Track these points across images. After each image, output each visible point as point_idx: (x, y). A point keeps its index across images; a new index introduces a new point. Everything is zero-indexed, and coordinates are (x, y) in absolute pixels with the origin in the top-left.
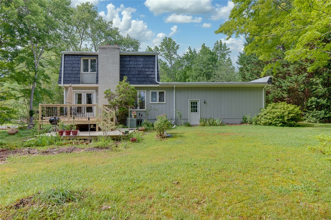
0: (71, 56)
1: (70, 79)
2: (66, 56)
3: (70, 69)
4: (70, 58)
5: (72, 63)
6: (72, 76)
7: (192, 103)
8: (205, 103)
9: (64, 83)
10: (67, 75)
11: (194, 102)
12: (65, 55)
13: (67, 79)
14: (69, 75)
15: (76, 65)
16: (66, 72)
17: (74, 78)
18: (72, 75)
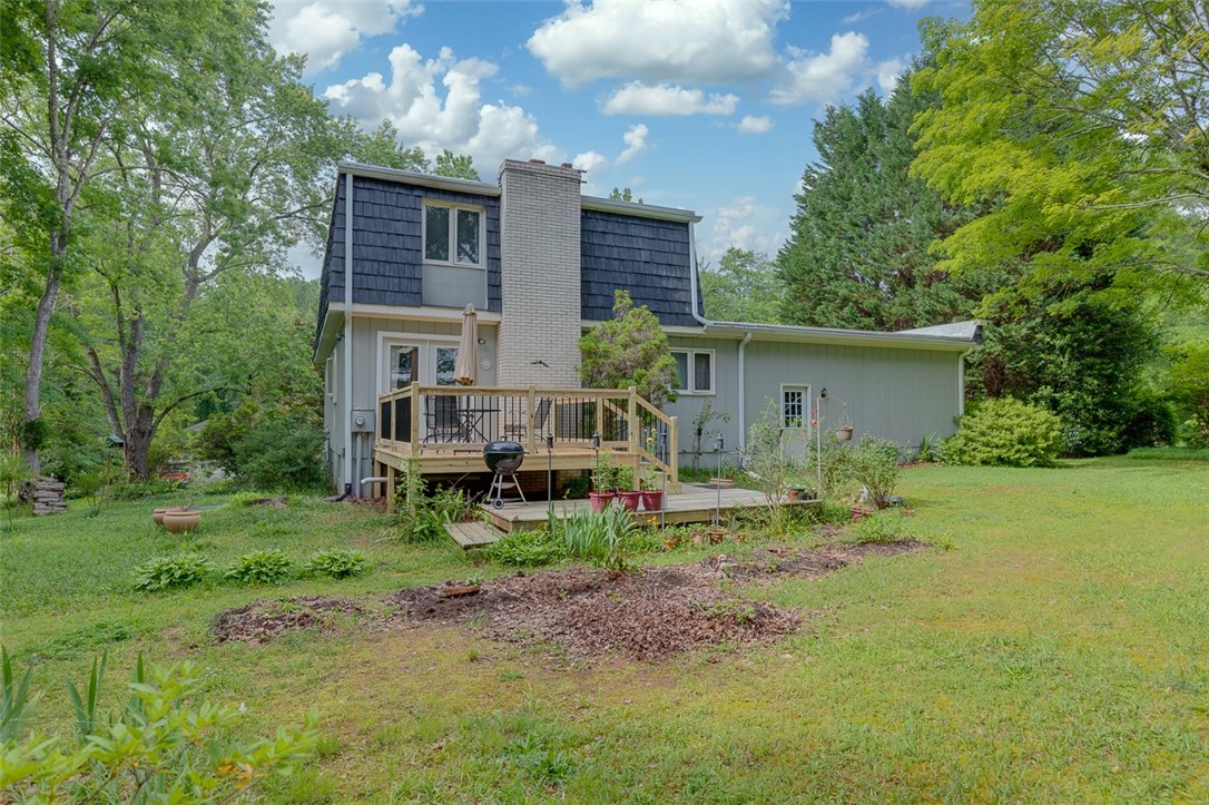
0: (381, 188)
1: (381, 283)
2: (361, 185)
3: (379, 240)
4: (379, 195)
5: (386, 216)
6: (387, 270)
7: (787, 394)
8: (823, 396)
9: (354, 301)
10: (367, 265)
11: (793, 394)
12: (356, 178)
13: (371, 282)
14: (376, 264)
15: (400, 227)
16: (366, 252)
17: (397, 281)
18: (387, 266)
